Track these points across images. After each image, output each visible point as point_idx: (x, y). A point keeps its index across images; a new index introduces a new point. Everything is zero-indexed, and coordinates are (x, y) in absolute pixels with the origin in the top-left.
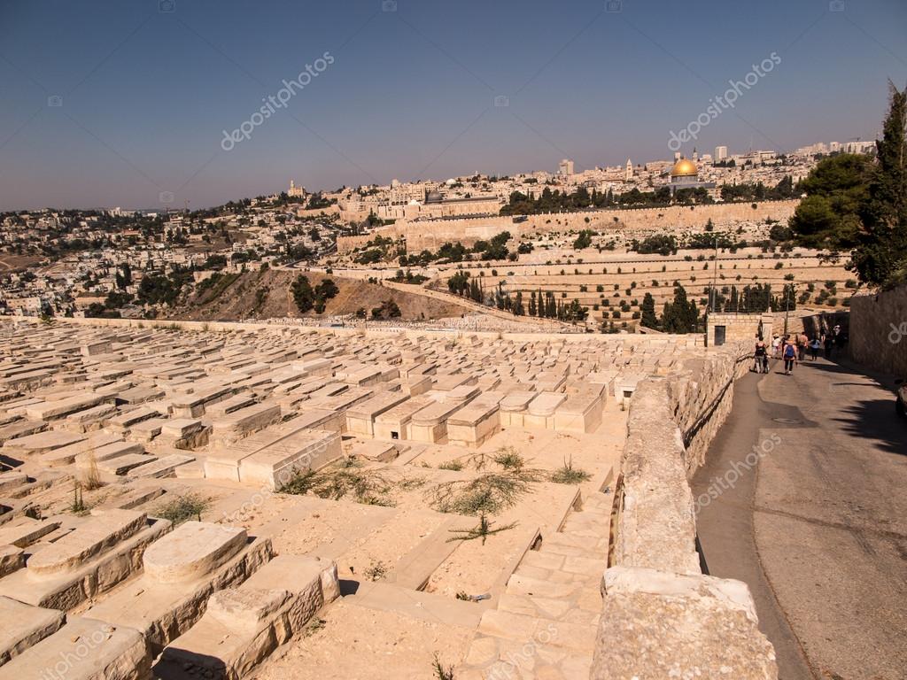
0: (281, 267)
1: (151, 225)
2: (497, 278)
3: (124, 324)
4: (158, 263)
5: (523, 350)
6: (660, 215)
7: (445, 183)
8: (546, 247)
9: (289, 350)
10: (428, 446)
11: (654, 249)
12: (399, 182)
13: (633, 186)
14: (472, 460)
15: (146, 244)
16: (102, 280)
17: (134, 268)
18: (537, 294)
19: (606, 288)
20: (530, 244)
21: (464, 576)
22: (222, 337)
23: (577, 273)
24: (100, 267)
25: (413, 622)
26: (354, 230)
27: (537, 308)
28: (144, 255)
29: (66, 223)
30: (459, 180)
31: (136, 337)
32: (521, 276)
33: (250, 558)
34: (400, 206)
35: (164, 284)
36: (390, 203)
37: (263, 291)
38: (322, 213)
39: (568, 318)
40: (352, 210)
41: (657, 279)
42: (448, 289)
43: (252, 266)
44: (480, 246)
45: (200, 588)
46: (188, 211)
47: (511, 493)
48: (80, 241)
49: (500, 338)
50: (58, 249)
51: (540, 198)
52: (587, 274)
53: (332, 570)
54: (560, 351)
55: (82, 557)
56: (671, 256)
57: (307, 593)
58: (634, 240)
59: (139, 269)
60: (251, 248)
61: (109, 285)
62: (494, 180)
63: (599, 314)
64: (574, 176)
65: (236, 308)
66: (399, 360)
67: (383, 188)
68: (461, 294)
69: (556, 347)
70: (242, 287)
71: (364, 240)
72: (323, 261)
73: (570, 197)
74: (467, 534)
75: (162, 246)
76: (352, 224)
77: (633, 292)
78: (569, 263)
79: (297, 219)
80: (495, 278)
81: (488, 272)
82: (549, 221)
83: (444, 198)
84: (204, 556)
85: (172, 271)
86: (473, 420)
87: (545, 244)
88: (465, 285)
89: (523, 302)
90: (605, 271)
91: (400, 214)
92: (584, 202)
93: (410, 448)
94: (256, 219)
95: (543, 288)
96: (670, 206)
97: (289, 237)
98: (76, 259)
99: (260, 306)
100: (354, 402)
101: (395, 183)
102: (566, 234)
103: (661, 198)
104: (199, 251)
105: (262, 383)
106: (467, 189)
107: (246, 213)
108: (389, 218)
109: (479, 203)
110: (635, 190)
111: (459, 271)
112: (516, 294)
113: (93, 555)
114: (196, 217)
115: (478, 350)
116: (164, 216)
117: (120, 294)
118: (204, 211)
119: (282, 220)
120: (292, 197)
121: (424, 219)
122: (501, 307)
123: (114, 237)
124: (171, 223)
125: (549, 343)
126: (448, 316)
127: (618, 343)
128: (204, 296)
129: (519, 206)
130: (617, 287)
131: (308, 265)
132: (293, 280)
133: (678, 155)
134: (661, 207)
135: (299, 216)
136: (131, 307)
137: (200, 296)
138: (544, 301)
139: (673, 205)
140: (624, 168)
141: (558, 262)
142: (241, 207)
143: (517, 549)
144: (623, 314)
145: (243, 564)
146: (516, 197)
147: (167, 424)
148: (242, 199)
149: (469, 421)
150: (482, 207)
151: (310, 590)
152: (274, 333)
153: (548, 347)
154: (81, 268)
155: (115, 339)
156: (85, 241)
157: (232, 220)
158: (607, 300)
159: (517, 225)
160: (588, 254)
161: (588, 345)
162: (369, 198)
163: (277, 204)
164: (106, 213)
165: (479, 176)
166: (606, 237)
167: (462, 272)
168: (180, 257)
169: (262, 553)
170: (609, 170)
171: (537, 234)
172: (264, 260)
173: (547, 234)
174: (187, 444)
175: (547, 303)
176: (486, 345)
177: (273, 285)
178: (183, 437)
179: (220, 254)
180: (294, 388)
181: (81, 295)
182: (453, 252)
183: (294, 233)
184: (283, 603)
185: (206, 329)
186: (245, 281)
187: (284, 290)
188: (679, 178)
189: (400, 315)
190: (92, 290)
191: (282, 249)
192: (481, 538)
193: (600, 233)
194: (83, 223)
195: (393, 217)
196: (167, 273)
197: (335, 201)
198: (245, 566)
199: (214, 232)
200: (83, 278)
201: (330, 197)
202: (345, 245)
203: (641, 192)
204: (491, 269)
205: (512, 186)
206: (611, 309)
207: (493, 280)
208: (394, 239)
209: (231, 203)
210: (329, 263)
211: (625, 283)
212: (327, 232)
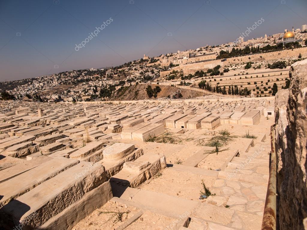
0: (142, 83)
1: (102, 72)
2: (216, 82)
3: (96, 102)
4: (105, 85)
5: (227, 104)
6: (279, 54)
7: (196, 50)
8: (234, 69)
9: (146, 107)
10: (195, 130)
11: (276, 67)
12: (180, 51)
13: (267, 44)
14: (211, 134)
15: (101, 79)
16: (89, 91)
17: (98, 87)
18: (231, 87)
19: (257, 83)
20: (228, 69)
21: (211, 164)
22: (125, 105)
23: (246, 78)
24: (88, 87)
25: (193, 175)
26: (165, 69)
27: (231, 92)
28: (101, 82)
29: (78, 74)
30: (201, 48)
31: (100, 106)
32: (225, 80)
33: (136, 154)
34: (180, 60)
35: (107, 91)
36: (177, 59)
37: (137, 91)
38: (155, 64)
39: (243, 94)
40: (164, 62)
41: (278, 78)
42: (198, 87)
43: (133, 83)
44: (209, 71)
45: (121, 161)
46: (113, 67)
47: (226, 141)
48: (82, 79)
49: (218, 101)
50: (76, 82)
51: (231, 52)
52: (250, 78)
53: (164, 158)
54: (241, 104)
55: (85, 154)
56: (284, 69)
57: (156, 164)
58: (268, 64)
59: (99, 87)
60: (132, 78)
61: (91, 92)
62: (214, 47)
63: (255, 92)
64: (244, 43)
65: (129, 97)
66: (183, 108)
67: (174, 54)
68: (203, 88)
69: (239, 103)
70: (130, 90)
71: (169, 72)
72: (156, 80)
73: (243, 50)
74: (211, 152)
75: (106, 79)
76: (165, 67)
77: (269, 83)
78: (243, 74)
79: (147, 67)
80: (215, 82)
81: (213, 80)
82: (235, 60)
83: (196, 55)
84: (121, 152)
85: (109, 87)
86: (210, 121)
87: (234, 68)
88: (205, 85)
89: (226, 90)
90: (257, 77)
91: (181, 62)
92: (248, 52)
93: (188, 130)
94: (134, 68)
95: (233, 84)
96: (283, 50)
97: (144, 73)
98: (82, 85)
99: (136, 96)
100: (168, 117)
101: (179, 52)
102: (241, 64)
103: (279, 47)
104: (116, 80)
105: (138, 115)
106: (204, 51)
107: (130, 66)
108: (177, 64)
109: (208, 56)
110: (269, 45)
111: (202, 80)
112: (223, 87)
113: (88, 154)
114: (115, 69)
115: (210, 105)
116: (106, 70)
117: (94, 95)
118: (118, 67)
119: (142, 68)
120: (145, 60)
121: (189, 63)
122: (218, 92)
123: (92, 77)
124: (108, 72)
125: (236, 102)
126: (199, 96)
127: (264, 100)
128: (119, 94)
129: (223, 56)
130: (262, 82)
131: (151, 82)
132: (146, 87)
133: (286, 30)
134: (279, 50)
135: (147, 66)
136: (98, 99)
137: (118, 94)
138: (234, 89)
139: (284, 49)
140: (264, 37)
141: (239, 75)
142: (128, 65)
143: (230, 156)
144: (265, 92)
145: (134, 156)
146: (222, 52)
147: (109, 125)
148: (129, 62)
149: (209, 121)
150: (209, 57)
151: (156, 163)
152: (141, 103)
153: (236, 103)
154: (83, 88)
155: (93, 106)
156: (84, 79)
157: (126, 69)
158: (258, 87)
159: (223, 62)
160: (250, 71)
161: (252, 102)
162: (170, 58)
163: (140, 62)
164: (89, 70)
165: (208, 46)
166: (257, 64)
167: (203, 80)
168: (111, 82)
169: (140, 153)
170: (257, 39)
171: (231, 65)
172: (137, 81)
173: (234, 65)
174: (116, 131)
175: (235, 89)
176: (213, 103)
177: (140, 89)
178: (114, 129)
179: (123, 80)
180: (148, 116)
181: (84, 96)
182: (200, 74)
183: (146, 72)
184: (148, 166)
185: (120, 103)
186: (131, 88)
187: (144, 90)
188: (286, 39)
189: (182, 97)
190: (86, 94)
191: (142, 77)
192: (216, 153)
193: (255, 63)
194: (83, 74)
195: (178, 64)
196: (108, 87)
197: (159, 60)
198: (135, 157)
199: (121, 73)
200: (83, 91)
201: (157, 59)
202: (163, 74)
203: (271, 46)
204: (214, 79)
205: (220, 49)
206: (260, 90)
207: (214, 83)
208: (179, 71)
209: (126, 63)
210: (158, 81)
211: (265, 80)
212: (157, 70)
